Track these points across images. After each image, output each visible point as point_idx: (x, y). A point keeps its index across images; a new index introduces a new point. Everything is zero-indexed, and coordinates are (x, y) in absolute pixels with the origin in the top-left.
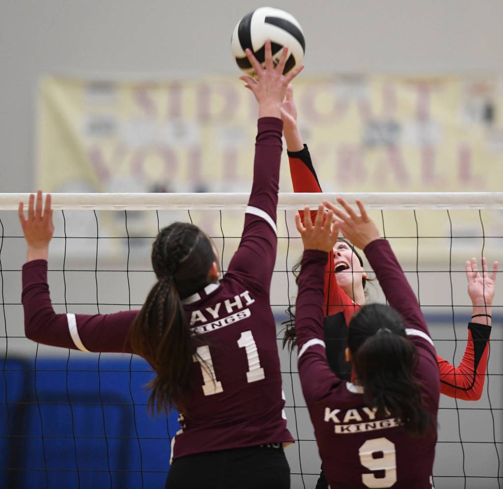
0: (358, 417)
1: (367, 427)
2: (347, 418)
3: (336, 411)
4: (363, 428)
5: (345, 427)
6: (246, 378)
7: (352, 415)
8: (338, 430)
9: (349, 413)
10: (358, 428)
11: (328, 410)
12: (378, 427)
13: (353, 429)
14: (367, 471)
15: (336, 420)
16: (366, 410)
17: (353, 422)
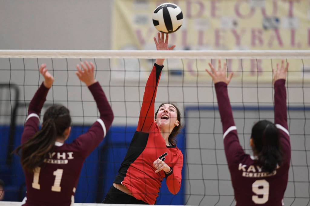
0: (254, 170)
1: (257, 175)
2: (249, 170)
3: (245, 166)
4: (255, 175)
5: (248, 173)
6: (51, 188)
7: (252, 168)
8: (244, 174)
9: (251, 167)
10: (253, 175)
11: (240, 165)
12: (262, 175)
13: (251, 175)
14: (255, 194)
15: (244, 170)
16: (258, 167)
17: (251, 172)
